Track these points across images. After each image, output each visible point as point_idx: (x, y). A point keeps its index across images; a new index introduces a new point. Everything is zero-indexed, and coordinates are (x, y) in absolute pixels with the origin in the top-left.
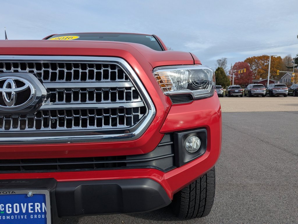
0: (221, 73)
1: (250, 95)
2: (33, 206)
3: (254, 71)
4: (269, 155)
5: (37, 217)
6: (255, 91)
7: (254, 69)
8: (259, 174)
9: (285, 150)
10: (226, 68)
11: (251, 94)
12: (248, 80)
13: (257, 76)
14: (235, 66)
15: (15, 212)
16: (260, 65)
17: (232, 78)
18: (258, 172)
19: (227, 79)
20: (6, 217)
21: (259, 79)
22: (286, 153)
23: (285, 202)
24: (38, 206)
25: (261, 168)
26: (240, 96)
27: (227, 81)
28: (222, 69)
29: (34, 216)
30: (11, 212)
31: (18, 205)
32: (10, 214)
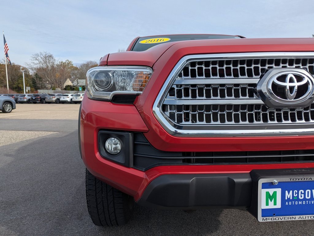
30: (303, 197)
31: (310, 191)
32: (302, 200)
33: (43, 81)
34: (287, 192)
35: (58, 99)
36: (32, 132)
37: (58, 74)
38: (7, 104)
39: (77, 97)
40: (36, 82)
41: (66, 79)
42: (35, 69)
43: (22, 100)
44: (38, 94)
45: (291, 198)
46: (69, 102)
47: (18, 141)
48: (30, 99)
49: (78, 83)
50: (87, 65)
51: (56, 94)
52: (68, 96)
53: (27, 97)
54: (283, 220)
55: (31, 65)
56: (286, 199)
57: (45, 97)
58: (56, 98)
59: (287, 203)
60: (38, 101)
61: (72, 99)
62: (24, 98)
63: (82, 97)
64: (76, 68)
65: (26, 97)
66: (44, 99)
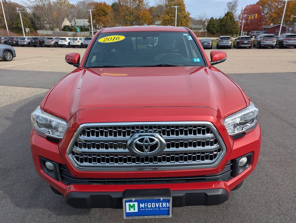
0: (230, 19)
1: (259, 46)
2: (162, 204)
3: (265, 16)
4: (278, 130)
5: (164, 209)
6: (265, 42)
7: (266, 12)
8: (270, 151)
9: (291, 124)
10: (236, 13)
11: (261, 45)
12: (259, 25)
13: (269, 21)
14: (246, 9)
15: (153, 207)
16: (273, 8)
17: (241, 24)
18: (269, 149)
19: (235, 25)
20: (148, 209)
21: (270, 24)
22: (292, 128)
23: (289, 177)
24: (164, 204)
25: (272, 145)
26: (248, 48)
27: (235, 28)
28: (231, 14)
29: (162, 209)
30: (150, 207)
31: (154, 204)
32: (150, 208)
33: (41, 21)
34: (141, 204)
35: (57, 43)
36: (29, 89)
37: (55, 14)
38: (7, 53)
39: (74, 41)
40: (34, 22)
41: (63, 19)
42: (32, 7)
43: (22, 43)
44: (37, 37)
45: (144, 207)
46: (67, 46)
47: (17, 100)
48: (29, 42)
49: (75, 24)
50: (83, 2)
51: (54, 38)
52: (66, 40)
53: (27, 41)
54: (138, 218)
55: (27, 4)
56: (141, 207)
57: (44, 40)
58: (54, 42)
59: (141, 210)
60: (38, 44)
61: (69, 43)
62: (24, 41)
63: (79, 41)
64: (73, 6)
65: (25, 40)
66: (43, 42)
